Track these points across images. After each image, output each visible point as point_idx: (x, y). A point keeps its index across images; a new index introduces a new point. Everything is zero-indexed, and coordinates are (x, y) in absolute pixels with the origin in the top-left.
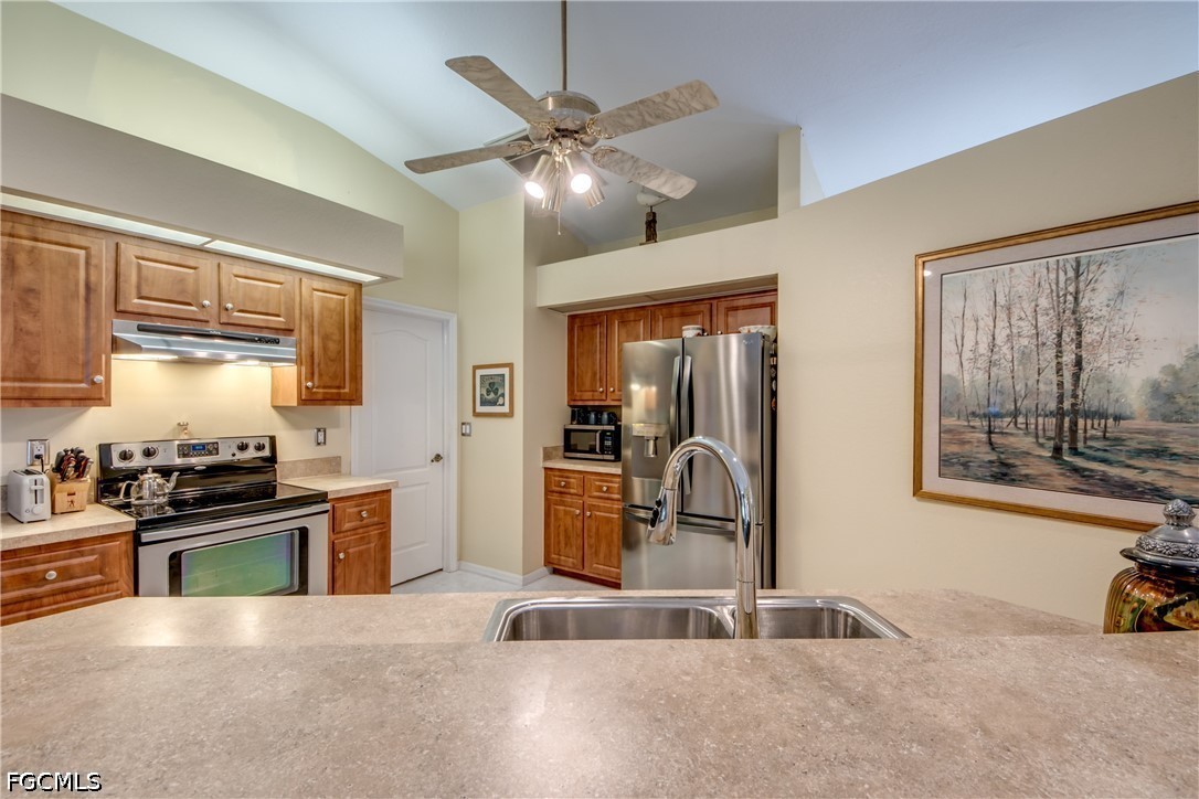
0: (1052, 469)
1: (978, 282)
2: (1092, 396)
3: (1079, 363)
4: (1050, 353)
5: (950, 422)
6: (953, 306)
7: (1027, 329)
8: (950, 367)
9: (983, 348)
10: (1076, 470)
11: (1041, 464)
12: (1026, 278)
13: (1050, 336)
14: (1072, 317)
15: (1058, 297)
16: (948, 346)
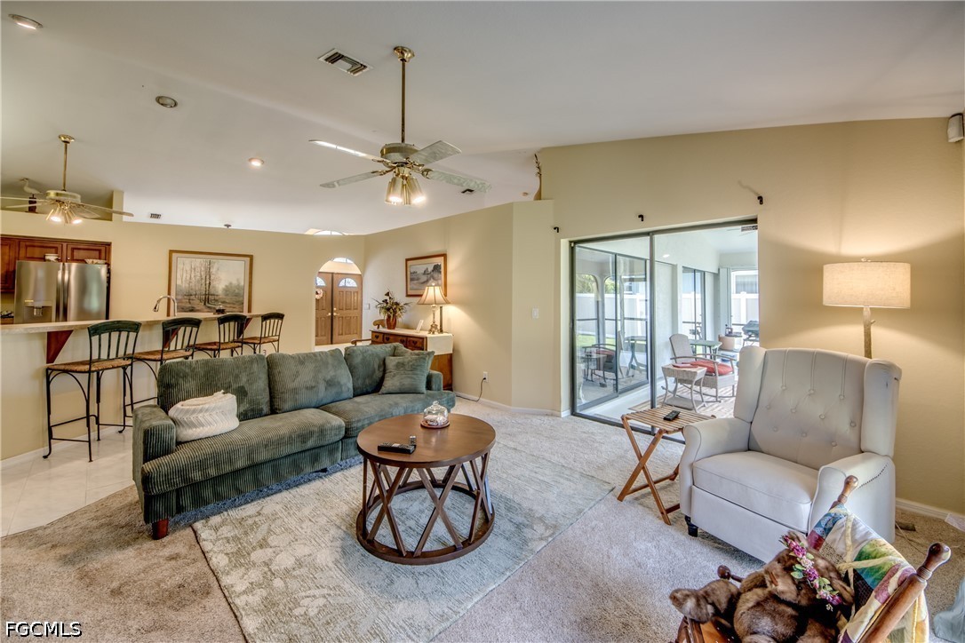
0: (203, 307)
1: (187, 261)
2: (212, 292)
3: (210, 283)
4: (204, 281)
5: (180, 297)
6: (180, 266)
7: (199, 274)
8: (179, 282)
9: (188, 278)
10: (209, 307)
11: (201, 306)
12: (199, 262)
13: (204, 277)
14: (209, 274)
15: (206, 269)
16: (179, 276)
